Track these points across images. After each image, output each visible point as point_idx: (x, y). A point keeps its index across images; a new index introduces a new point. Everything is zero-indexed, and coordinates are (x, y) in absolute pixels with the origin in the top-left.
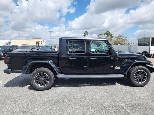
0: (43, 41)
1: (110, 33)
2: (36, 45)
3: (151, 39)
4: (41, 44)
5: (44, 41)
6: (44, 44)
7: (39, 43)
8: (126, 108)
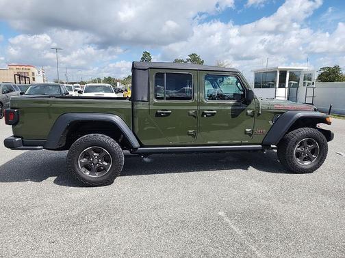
0: (36, 73)
1: (198, 58)
2: (18, 81)
3: (278, 74)
4: (31, 79)
5: (39, 72)
6: (39, 80)
7: (25, 77)
8: (228, 221)
